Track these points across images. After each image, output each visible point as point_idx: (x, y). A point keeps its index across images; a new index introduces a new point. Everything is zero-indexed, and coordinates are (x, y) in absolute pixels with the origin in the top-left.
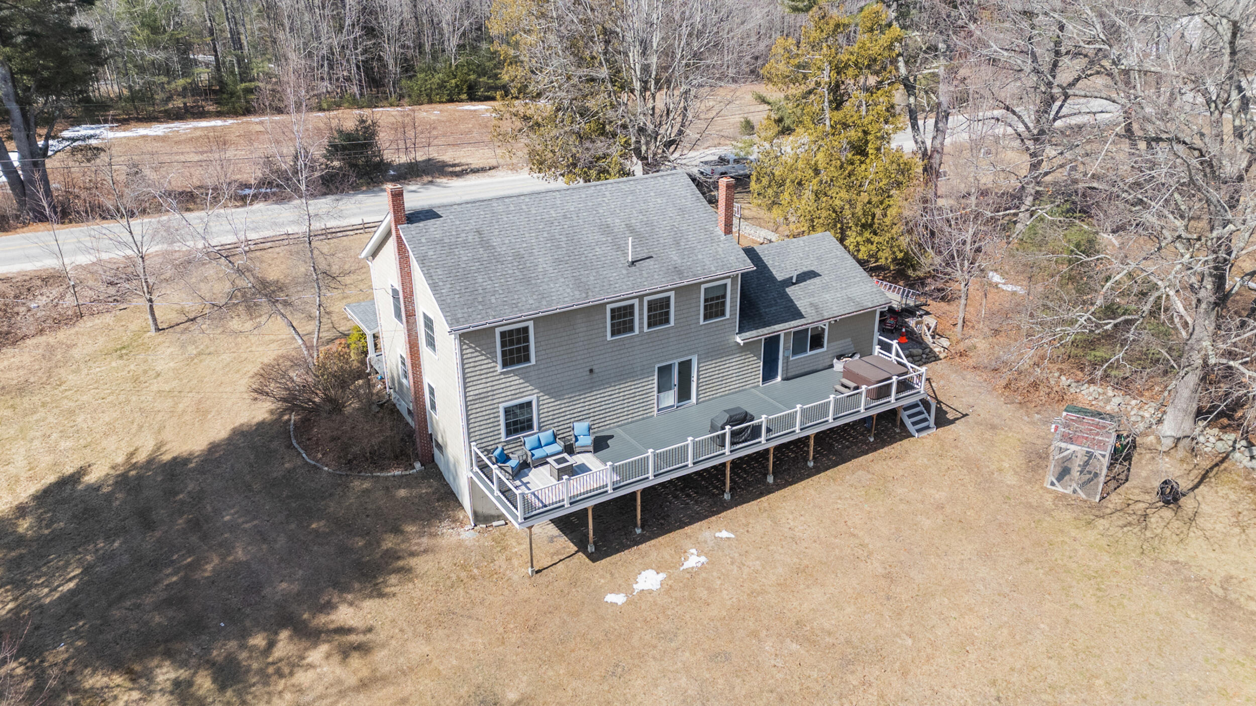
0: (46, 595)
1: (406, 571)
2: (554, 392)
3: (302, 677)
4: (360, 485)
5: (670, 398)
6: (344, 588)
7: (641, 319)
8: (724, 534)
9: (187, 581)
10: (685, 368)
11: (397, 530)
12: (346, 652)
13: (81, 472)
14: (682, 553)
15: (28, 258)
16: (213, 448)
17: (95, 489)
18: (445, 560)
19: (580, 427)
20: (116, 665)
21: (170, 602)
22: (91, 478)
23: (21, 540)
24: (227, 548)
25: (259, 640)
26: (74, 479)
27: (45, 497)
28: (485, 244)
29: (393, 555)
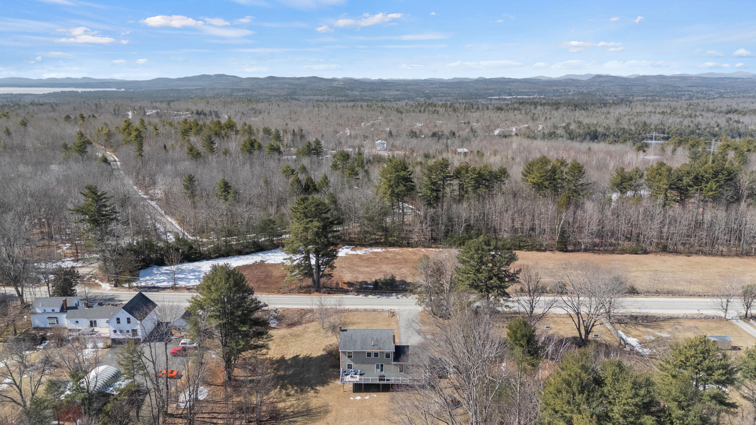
0: (288, 374)
1: (328, 385)
2: (356, 363)
3: (309, 394)
4: (330, 370)
5: (379, 370)
6: (319, 384)
7: (373, 356)
8: (375, 396)
9: (303, 377)
10: (382, 365)
11: (331, 379)
12: (315, 392)
13: (299, 355)
14: (366, 396)
15: (308, 304)
16: (317, 357)
17: (300, 359)
18: (334, 385)
19: (359, 371)
20: (291, 385)
21: (301, 379)
22: (300, 357)
23: (288, 364)
24: (310, 374)
25: (307, 387)
26: (297, 356)
27: (293, 358)
28: (351, 337)
29: (328, 382)
